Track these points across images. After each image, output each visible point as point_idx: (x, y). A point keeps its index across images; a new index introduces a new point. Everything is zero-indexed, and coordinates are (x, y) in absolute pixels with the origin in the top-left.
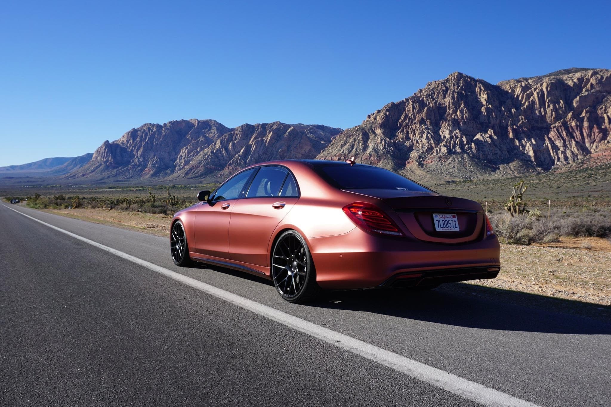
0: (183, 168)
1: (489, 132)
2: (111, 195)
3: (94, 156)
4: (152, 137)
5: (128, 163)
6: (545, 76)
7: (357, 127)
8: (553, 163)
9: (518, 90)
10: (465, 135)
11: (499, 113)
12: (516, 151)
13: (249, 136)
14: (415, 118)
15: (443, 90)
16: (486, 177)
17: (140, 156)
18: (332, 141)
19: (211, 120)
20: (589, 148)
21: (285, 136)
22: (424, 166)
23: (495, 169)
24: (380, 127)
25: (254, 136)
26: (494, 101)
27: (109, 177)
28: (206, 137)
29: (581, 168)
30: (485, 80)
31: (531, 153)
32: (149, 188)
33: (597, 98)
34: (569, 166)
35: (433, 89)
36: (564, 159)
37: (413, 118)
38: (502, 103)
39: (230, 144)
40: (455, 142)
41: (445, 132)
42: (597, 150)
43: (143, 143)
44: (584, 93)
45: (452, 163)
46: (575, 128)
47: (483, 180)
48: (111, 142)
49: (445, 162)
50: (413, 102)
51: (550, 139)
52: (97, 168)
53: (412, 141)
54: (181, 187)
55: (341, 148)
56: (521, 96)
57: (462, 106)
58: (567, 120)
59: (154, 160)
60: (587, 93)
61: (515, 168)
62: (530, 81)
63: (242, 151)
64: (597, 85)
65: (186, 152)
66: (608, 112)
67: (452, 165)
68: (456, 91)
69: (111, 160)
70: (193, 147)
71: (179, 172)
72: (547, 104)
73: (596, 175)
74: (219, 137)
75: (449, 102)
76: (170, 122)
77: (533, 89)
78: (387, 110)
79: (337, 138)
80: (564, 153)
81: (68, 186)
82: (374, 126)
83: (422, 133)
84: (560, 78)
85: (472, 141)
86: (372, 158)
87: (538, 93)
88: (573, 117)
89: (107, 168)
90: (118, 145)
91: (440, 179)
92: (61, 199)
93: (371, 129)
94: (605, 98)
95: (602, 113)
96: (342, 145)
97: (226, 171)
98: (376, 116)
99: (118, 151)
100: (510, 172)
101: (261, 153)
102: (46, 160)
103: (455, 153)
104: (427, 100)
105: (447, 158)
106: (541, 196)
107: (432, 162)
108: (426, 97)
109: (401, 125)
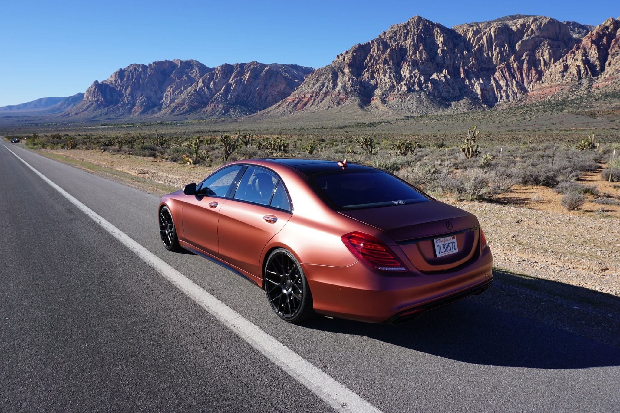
0: (169, 106)
1: (444, 72)
2: (104, 132)
3: (85, 96)
4: (138, 78)
5: (118, 101)
6: (493, 21)
7: (327, 66)
8: (497, 101)
9: (470, 34)
10: (423, 75)
11: (452, 55)
12: (466, 90)
13: (229, 75)
14: (379, 59)
15: (404, 33)
16: (440, 112)
17: (129, 95)
18: (305, 80)
19: (193, 61)
20: (527, 88)
21: (262, 74)
22: (387, 103)
23: (447, 106)
24: (348, 66)
25: (233, 75)
26: (449, 43)
27: (101, 115)
28: (189, 77)
29: (519, 105)
30: (442, 24)
31: (479, 92)
32: (139, 125)
33: (536, 42)
34: (510, 103)
35: (395, 32)
36: (506, 97)
37: (377, 58)
38: (456, 45)
39: (212, 83)
40: (414, 81)
41: (405, 72)
42: (533, 90)
43: (131, 83)
44: (526, 38)
45: (411, 101)
46: (516, 69)
47: (437, 115)
48: (100, 82)
49: (405, 99)
50: (378, 44)
51: (495, 79)
52: (89, 106)
53: (376, 80)
54: (168, 124)
55: (313, 86)
56: (472, 39)
57: (421, 48)
58: (510, 62)
59: (141, 100)
60: (528, 38)
61: (465, 105)
62: (480, 25)
63: (223, 89)
64: (537, 31)
65: (171, 90)
66: (544, 56)
67: (411, 102)
68: (416, 33)
69: (101, 99)
70: (177, 86)
71: (165, 110)
72: (494, 47)
73: (531, 111)
74: (201, 76)
75: (410, 44)
76: (154, 63)
77: (482, 33)
78: (354, 51)
79: (309, 77)
80: (506, 91)
81: (63, 124)
82: (343, 65)
83: (385, 73)
84: (506, 24)
85: (429, 80)
86: (341, 96)
87: (487, 37)
88: (515, 60)
89: (98, 106)
90: (107, 84)
91: (400, 115)
92: (57, 138)
93: (340, 68)
94: (543, 43)
95: (539, 57)
96: (313, 84)
97: (208, 108)
98: (344, 57)
99: (108, 90)
100: (460, 108)
101: (240, 91)
102: (40, 100)
103: (414, 91)
104: (390, 42)
105: (407, 96)
106: (485, 129)
107: (394, 99)
108: (390, 39)
109: (367, 65)
